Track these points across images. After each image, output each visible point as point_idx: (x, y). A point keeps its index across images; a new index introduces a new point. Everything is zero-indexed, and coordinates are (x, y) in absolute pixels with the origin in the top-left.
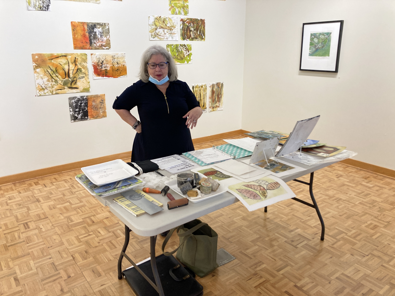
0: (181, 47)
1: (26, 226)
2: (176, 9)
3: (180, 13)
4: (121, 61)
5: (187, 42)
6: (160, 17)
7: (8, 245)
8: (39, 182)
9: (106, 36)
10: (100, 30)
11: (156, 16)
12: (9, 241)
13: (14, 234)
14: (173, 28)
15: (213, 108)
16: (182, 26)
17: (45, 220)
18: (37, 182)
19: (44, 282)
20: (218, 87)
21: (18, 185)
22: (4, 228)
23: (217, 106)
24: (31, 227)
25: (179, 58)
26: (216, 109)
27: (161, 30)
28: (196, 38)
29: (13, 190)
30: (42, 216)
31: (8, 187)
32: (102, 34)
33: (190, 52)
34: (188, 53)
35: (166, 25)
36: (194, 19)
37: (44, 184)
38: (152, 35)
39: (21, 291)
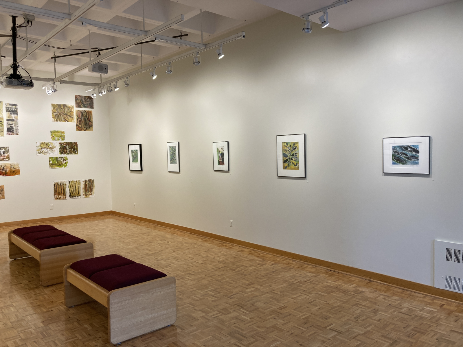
0: (60, 158)
2: (56, 138)
3: (59, 140)
4: (16, 166)
5: (64, 155)
6: (44, 142)
9: (7, 154)
10: (3, 150)
11: (41, 142)
14: (53, 148)
15: (87, 195)
16: (60, 147)
20: (90, 182)
23: (89, 194)
25: (58, 164)
26: (89, 196)
27: (45, 149)
28: (71, 153)
32: (4, 153)
33: (66, 161)
34: (65, 162)
35: (48, 146)
36: (69, 142)
38: (38, 152)
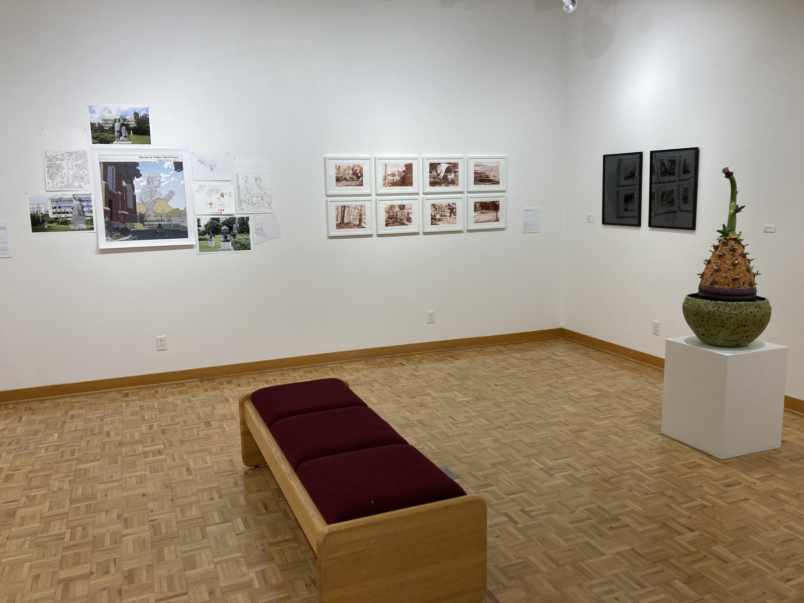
1: (208, 424)
7: (184, 440)
8: (233, 381)
12: (186, 436)
13: (193, 431)
17: (231, 420)
18: (231, 381)
19: (217, 475)
21: (205, 382)
22: (182, 424)
24: (213, 426)
29: (199, 387)
30: (229, 417)
31: (193, 384)
37: (238, 384)
39: (193, 480)
